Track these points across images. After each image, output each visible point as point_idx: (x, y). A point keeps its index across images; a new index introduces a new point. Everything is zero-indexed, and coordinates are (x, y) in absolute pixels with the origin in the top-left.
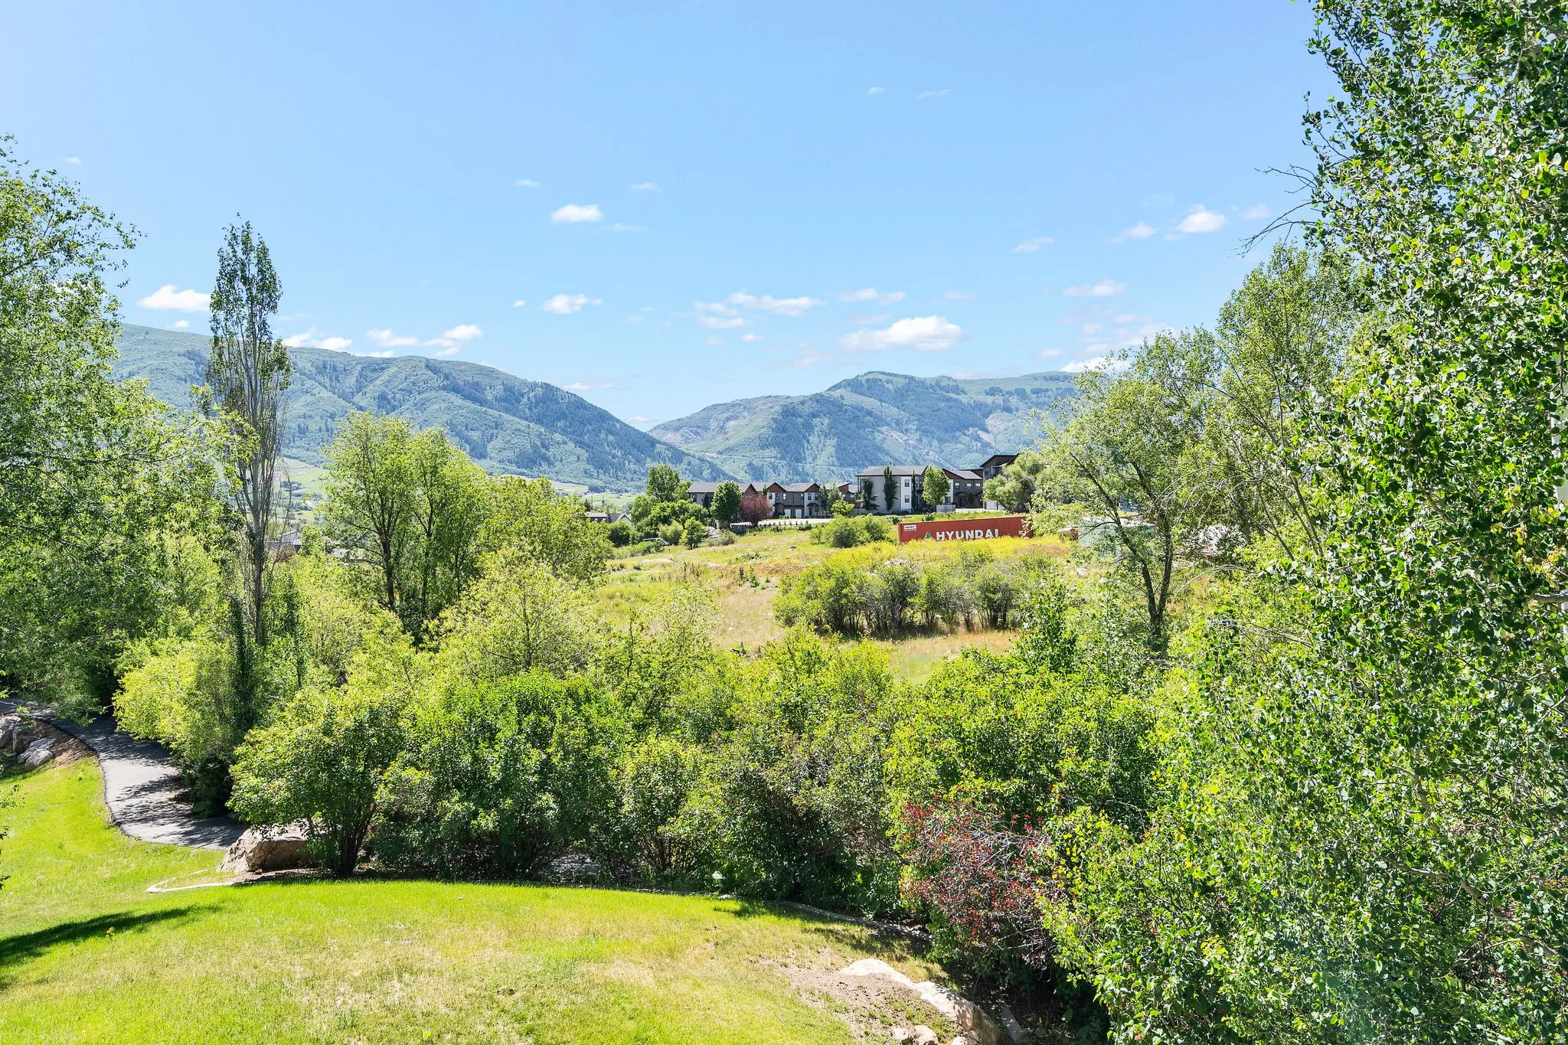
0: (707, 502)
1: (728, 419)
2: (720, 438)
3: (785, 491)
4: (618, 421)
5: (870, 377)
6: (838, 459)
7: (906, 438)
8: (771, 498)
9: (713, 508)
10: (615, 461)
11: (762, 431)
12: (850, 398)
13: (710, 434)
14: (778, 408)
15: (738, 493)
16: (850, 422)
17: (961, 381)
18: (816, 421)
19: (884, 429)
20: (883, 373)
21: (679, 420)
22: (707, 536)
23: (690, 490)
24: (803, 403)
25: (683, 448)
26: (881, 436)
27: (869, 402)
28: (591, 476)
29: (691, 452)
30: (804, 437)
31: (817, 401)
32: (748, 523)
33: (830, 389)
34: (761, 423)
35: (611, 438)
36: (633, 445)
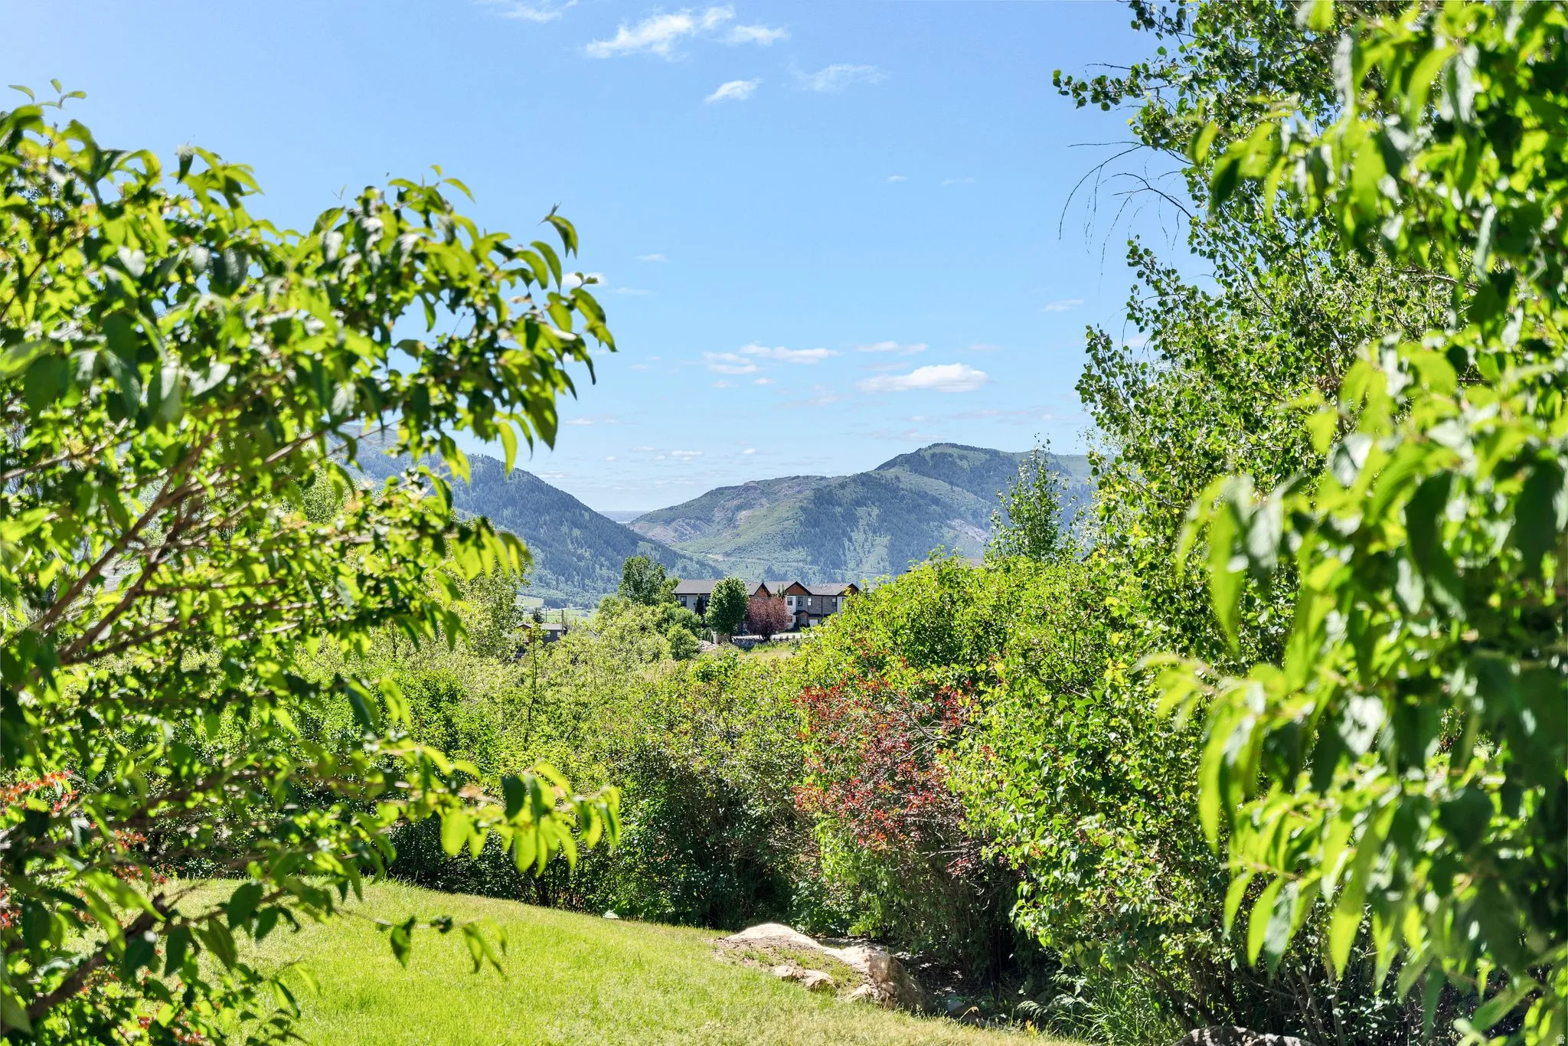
0: (700, 608)
1: (739, 508)
2: (727, 534)
3: (810, 594)
4: (587, 509)
5: (937, 450)
6: (892, 564)
7: (986, 535)
8: (790, 603)
9: (709, 614)
10: (582, 564)
11: (787, 524)
12: (910, 480)
13: (714, 528)
14: (808, 493)
15: (743, 593)
16: (909, 512)
17: (1062, 457)
18: (861, 511)
19: (956, 523)
20: (954, 446)
21: (671, 508)
22: (698, 652)
23: (678, 590)
24: (843, 486)
25: (676, 547)
26: (952, 533)
27: (936, 486)
28: (548, 585)
29: (687, 553)
30: (845, 533)
31: (863, 484)
32: (757, 637)
33: (880, 468)
34: (786, 511)
35: (576, 532)
36: (606, 542)
